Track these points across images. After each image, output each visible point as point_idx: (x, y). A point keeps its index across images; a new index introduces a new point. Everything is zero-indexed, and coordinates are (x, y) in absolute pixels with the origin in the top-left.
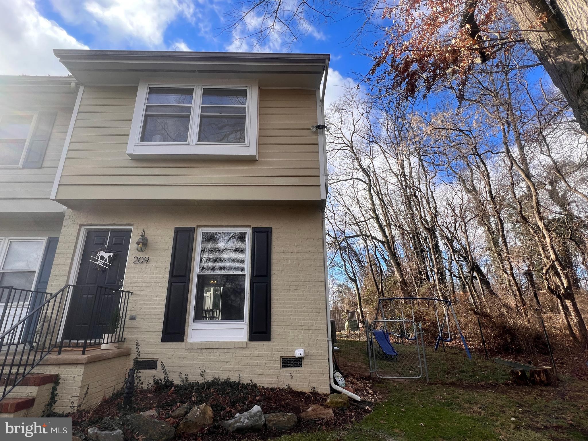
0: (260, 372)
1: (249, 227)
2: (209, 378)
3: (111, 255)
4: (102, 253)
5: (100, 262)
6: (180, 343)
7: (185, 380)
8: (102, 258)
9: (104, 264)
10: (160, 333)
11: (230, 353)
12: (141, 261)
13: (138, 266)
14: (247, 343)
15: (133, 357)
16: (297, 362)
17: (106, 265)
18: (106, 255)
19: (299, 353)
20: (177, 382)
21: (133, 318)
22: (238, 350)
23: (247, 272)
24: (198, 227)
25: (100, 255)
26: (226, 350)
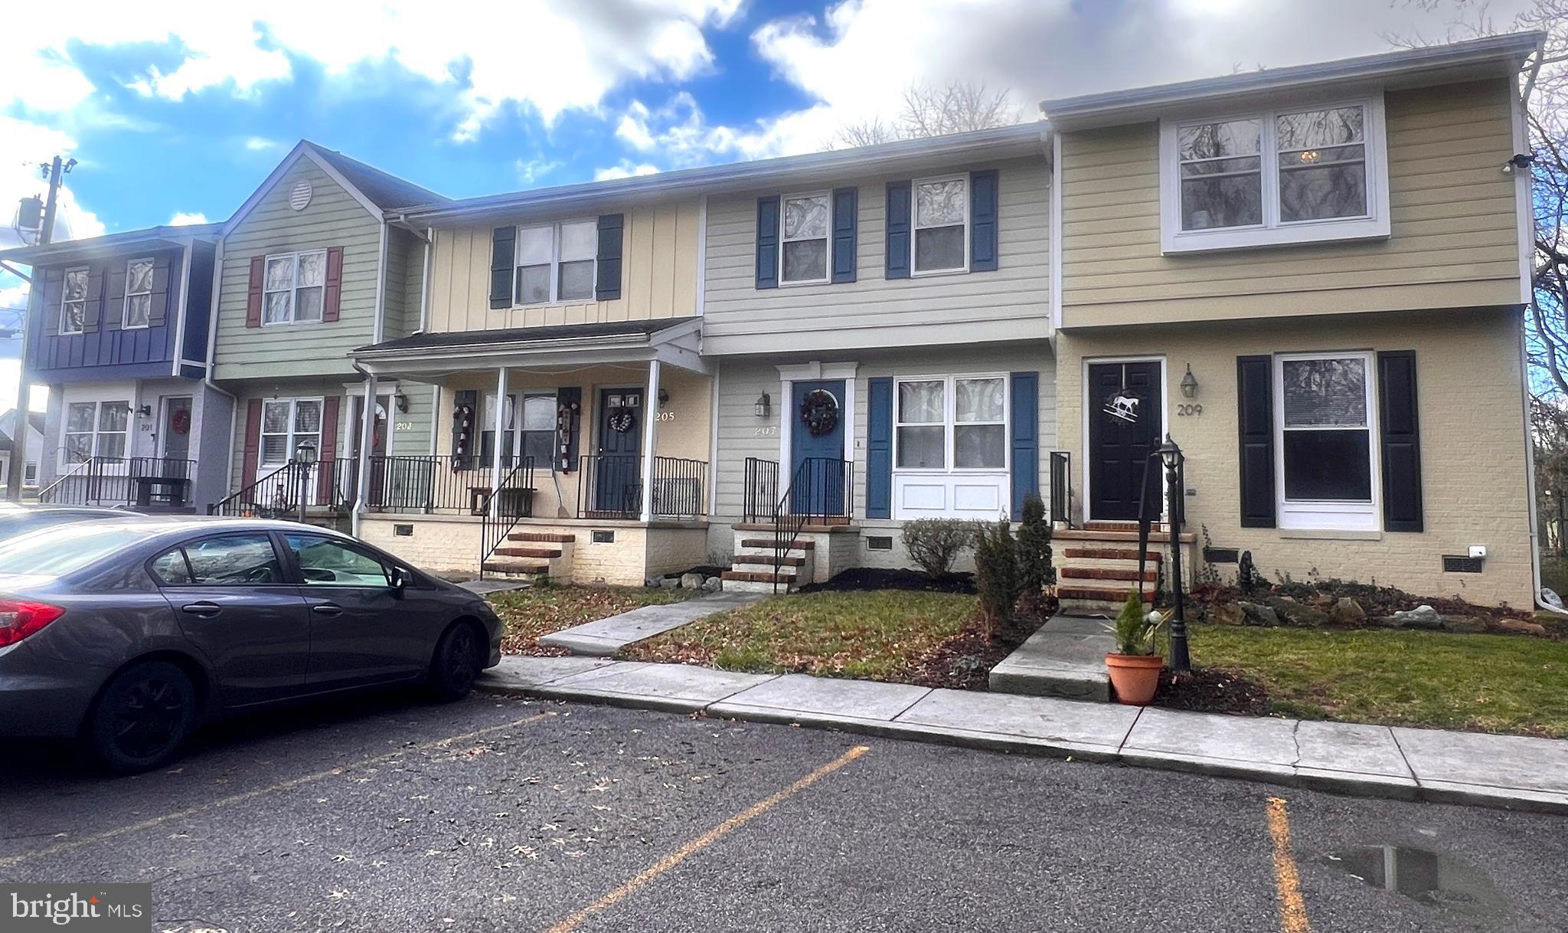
0: (1406, 575)
1: (1372, 349)
2: (1325, 577)
3: (1136, 401)
4: (1121, 400)
5: (1121, 413)
6: (1270, 529)
7: (1285, 578)
8: (1123, 406)
9: (1127, 415)
10: (1238, 515)
11: (1354, 547)
12: (1190, 411)
13: (1186, 419)
14: (1381, 534)
15: (1202, 544)
16: (1474, 565)
17: (1130, 416)
18: (1129, 403)
19: (1475, 551)
20: (1274, 580)
21: (1192, 493)
22: (1366, 543)
23: (1372, 425)
24: (1276, 353)
25: (1119, 402)
26: (1346, 543)
